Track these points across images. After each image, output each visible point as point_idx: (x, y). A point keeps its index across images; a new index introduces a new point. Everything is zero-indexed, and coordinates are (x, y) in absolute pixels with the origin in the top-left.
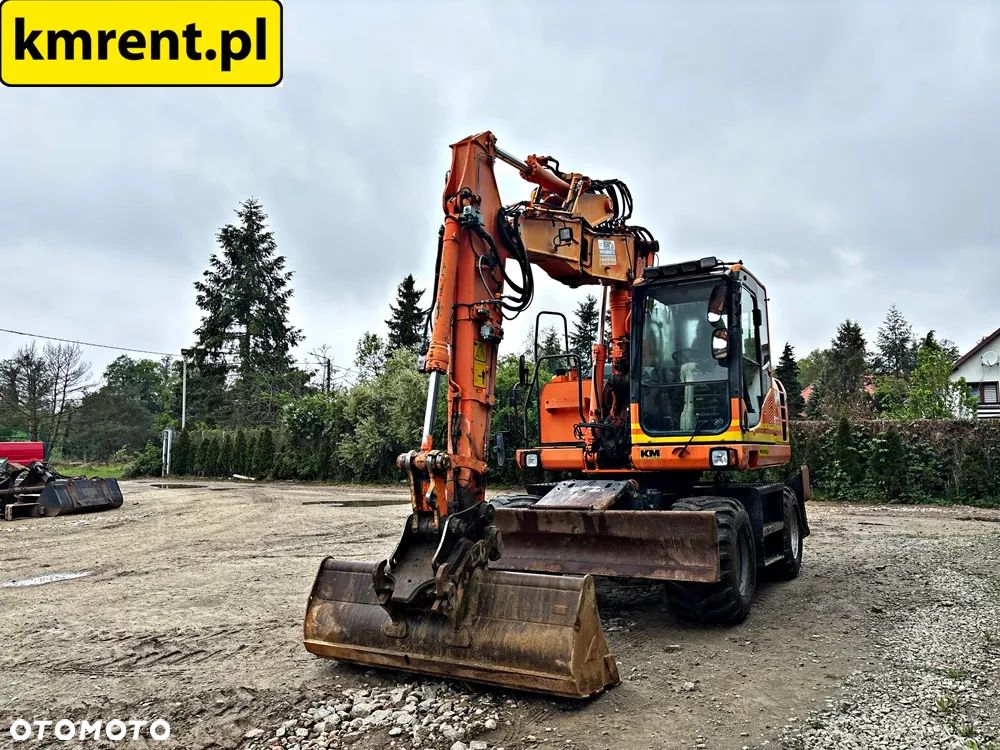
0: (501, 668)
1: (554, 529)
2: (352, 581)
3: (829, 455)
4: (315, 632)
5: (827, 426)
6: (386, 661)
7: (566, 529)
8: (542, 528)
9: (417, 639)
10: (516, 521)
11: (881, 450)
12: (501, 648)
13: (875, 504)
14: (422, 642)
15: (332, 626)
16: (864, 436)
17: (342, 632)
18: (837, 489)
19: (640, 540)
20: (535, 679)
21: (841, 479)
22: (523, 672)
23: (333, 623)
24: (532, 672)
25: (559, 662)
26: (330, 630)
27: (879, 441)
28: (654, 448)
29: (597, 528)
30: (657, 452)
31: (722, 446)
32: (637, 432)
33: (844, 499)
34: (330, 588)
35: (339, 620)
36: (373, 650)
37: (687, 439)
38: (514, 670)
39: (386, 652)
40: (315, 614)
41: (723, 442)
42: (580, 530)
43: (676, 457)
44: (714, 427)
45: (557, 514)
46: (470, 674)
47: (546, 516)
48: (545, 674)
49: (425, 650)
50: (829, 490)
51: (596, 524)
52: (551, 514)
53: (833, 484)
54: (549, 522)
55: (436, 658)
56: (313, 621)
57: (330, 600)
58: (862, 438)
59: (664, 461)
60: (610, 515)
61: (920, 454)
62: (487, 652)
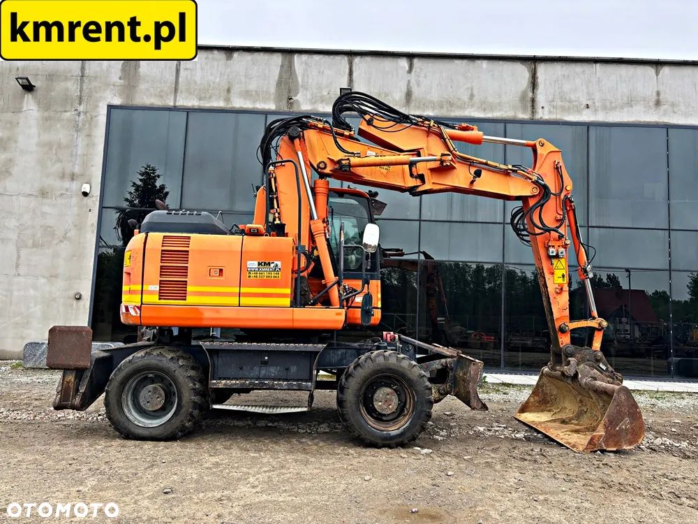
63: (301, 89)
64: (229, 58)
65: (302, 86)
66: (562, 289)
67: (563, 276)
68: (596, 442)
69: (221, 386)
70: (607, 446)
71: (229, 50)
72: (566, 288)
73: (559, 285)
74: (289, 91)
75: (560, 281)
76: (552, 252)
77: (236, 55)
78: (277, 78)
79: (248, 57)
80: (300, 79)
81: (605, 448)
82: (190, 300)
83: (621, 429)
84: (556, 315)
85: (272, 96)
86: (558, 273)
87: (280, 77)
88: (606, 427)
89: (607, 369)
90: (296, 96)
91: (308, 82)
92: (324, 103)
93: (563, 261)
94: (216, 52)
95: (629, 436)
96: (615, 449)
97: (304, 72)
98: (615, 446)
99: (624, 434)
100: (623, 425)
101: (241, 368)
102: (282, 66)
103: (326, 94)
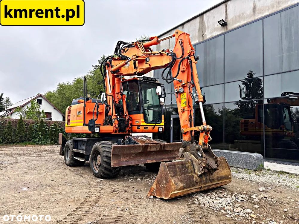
0: (220, 182)
1: (152, 150)
2: (177, 169)
3: (35, 131)
4: (175, 189)
5: (35, 122)
6: (195, 190)
7: (154, 149)
8: (149, 150)
9: (203, 181)
10: (142, 148)
11: (53, 129)
12: (220, 177)
13: (51, 145)
14: (204, 181)
15: (181, 185)
16: (46, 125)
17: (184, 186)
18: (39, 141)
19: (170, 151)
20: (225, 182)
21: (41, 138)
22: (223, 181)
23: (181, 183)
24: (226, 181)
25: (229, 177)
26: (180, 186)
27: (52, 127)
28: (147, 127)
29: (162, 148)
30: (148, 127)
31: (160, 126)
32: (143, 122)
33: (41, 144)
34: (171, 173)
35: (182, 182)
36: (192, 188)
37: (154, 124)
38: (222, 181)
39: (196, 187)
40: (174, 183)
41: (161, 126)
42: (158, 150)
43: (152, 129)
44: (158, 122)
45: (154, 145)
46: (213, 187)
47: (151, 146)
48: (227, 180)
49: (205, 183)
50: (36, 142)
51: (163, 147)
52: (152, 145)
53: (37, 140)
54: (151, 148)
55: (207, 185)
56: (174, 185)
57: (174, 176)
58: (46, 126)
59: (149, 130)
60: (166, 144)
61: (61, 131)
62: (218, 179)
63: (207, 29)
64: (183, 28)
65: (207, 28)
66: (184, 110)
67: (185, 102)
68: (152, 192)
69: (74, 151)
70: (157, 194)
71: (182, 25)
72: (186, 109)
73: (183, 107)
74: (203, 32)
75: (183, 105)
76: (176, 91)
77: (185, 25)
78: (198, 28)
79: (188, 24)
80: (206, 25)
81: (156, 195)
82: (71, 125)
83: (162, 187)
84: (182, 124)
85: (197, 37)
86: (183, 101)
87: (199, 27)
88: (157, 184)
89: (202, 156)
90: (205, 33)
91: (209, 25)
92: (216, 31)
93: (185, 94)
94: (179, 28)
95: (165, 192)
96: (159, 197)
97: (208, 20)
98: (160, 195)
99: (163, 190)
100: (162, 184)
101: (81, 146)
102: (200, 22)
103: (216, 26)
